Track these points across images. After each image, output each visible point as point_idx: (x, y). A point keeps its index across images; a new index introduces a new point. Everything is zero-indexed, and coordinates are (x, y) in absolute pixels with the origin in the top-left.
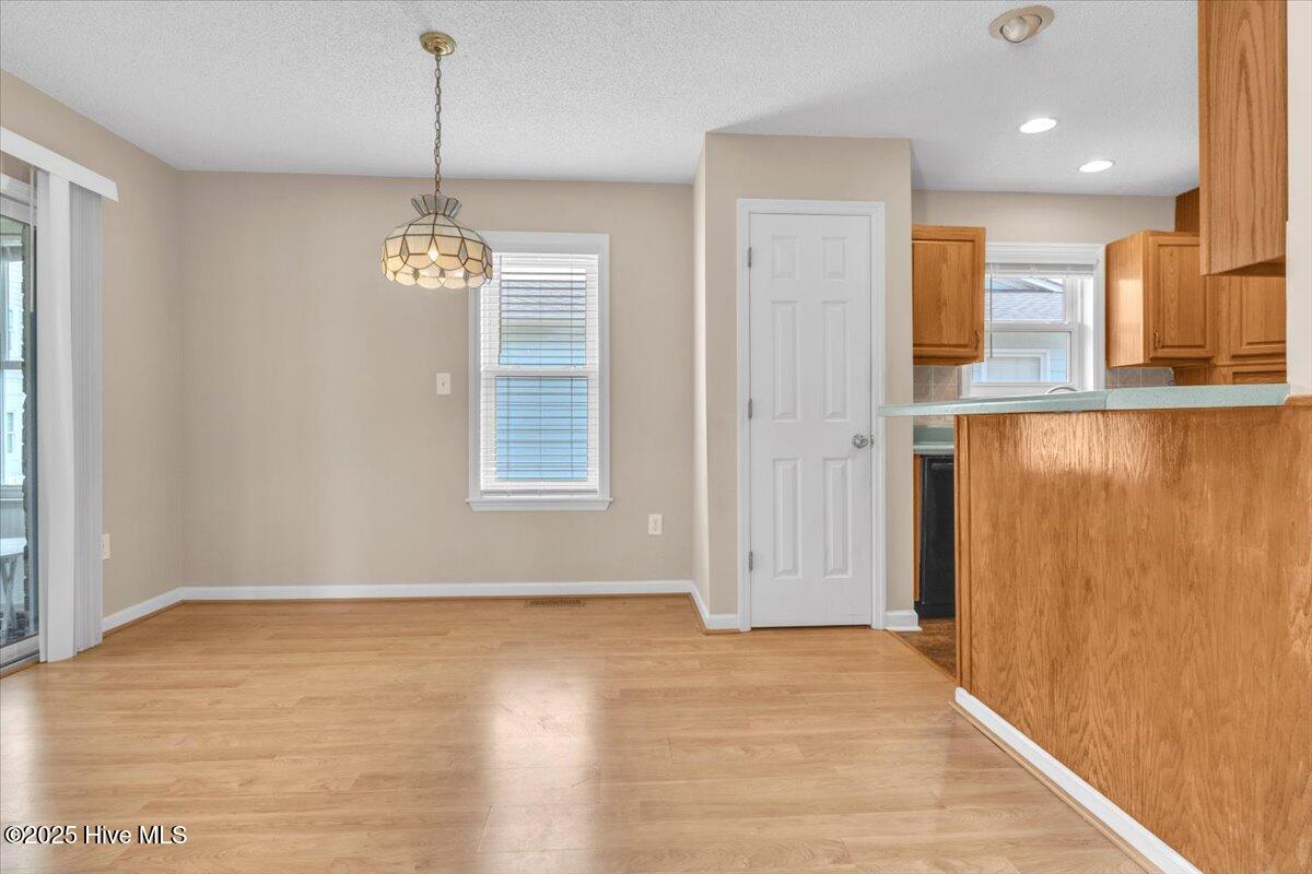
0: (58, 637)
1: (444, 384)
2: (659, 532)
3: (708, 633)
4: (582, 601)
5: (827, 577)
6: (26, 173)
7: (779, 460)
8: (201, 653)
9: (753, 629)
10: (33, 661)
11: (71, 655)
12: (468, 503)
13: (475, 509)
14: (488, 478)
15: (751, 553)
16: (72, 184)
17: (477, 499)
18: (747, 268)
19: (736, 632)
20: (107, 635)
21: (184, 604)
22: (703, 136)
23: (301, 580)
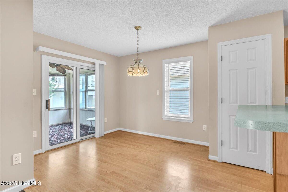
0: (98, 134)
1: (158, 93)
2: (206, 130)
3: (209, 160)
4: (185, 144)
5: (249, 152)
6: (93, 64)
7: (231, 115)
8: (114, 140)
9: (223, 162)
10: (94, 137)
11: (99, 137)
12: (162, 118)
13: (164, 119)
14: (166, 113)
15: (222, 141)
16: (99, 64)
17: (164, 117)
18: (221, 62)
19: (217, 162)
20: (105, 135)
21: (119, 131)
22: (208, 28)
23: (135, 129)
